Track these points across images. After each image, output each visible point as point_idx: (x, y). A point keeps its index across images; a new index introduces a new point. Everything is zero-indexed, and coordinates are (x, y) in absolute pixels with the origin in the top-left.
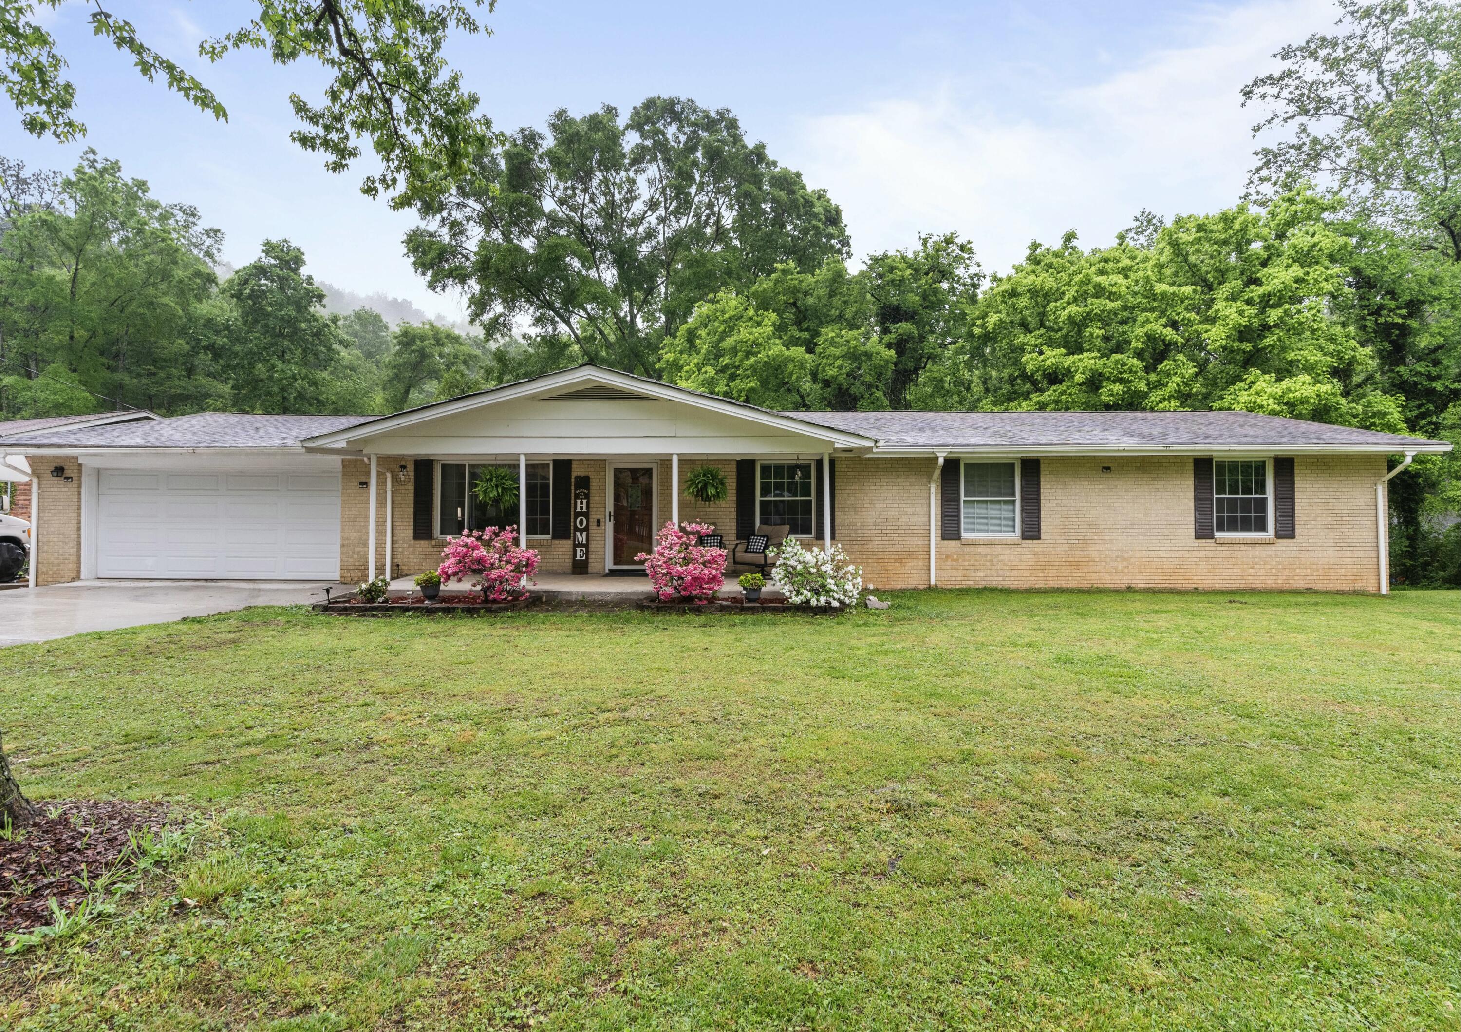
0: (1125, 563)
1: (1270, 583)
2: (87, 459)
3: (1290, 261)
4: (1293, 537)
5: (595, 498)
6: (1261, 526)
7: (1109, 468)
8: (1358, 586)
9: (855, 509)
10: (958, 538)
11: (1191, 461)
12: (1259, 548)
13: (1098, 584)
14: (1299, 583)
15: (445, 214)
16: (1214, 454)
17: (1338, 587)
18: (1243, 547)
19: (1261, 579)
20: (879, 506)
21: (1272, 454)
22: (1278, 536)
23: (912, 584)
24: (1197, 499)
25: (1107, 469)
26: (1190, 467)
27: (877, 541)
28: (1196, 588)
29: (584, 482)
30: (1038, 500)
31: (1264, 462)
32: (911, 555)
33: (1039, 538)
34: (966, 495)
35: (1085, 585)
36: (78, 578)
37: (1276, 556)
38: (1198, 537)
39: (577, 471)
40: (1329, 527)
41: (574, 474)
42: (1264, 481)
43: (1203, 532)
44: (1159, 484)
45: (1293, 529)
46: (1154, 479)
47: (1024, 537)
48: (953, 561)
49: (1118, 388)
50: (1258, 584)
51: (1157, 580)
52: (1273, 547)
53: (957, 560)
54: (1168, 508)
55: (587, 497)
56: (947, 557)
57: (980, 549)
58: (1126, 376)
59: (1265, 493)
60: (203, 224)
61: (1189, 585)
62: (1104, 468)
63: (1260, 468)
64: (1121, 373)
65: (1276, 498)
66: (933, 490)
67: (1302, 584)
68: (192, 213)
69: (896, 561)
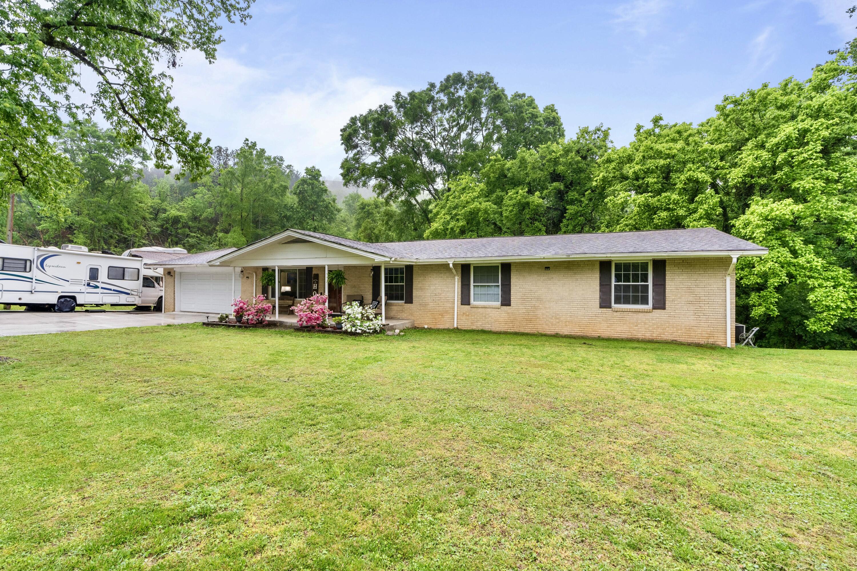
0: (557, 320)
1: (648, 335)
2: (177, 269)
3: (805, 117)
4: (664, 308)
5: (320, 283)
6: (645, 301)
7: (549, 268)
8: (711, 341)
9: (421, 289)
10: (469, 304)
11: (598, 263)
12: (641, 315)
13: (541, 331)
14: (668, 337)
15: (359, 149)
16: (612, 259)
17: (696, 340)
18: (630, 314)
19: (642, 333)
20: (432, 288)
21: (651, 258)
22: (654, 308)
23: (447, 326)
24: (601, 285)
25: (547, 268)
26: (598, 266)
27: (431, 305)
28: (599, 337)
29: (317, 276)
30: (510, 285)
31: (648, 263)
32: (446, 312)
33: (510, 305)
34: (474, 282)
35: (534, 331)
36: (174, 311)
37: (652, 319)
38: (601, 307)
39: (314, 272)
40: (690, 303)
41: (313, 273)
42: (647, 274)
43: (605, 304)
44: (578, 276)
45: (664, 304)
46: (575, 274)
47: (503, 305)
48: (466, 316)
49: (664, 214)
50: (640, 336)
51: (576, 331)
52: (650, 314)
53: (468, 315)
54: (583, 290)
55: (318, 283)
56: (464, 314)
57: (480, 310)
58: (671, 206)
59: (647, 282)
60: (285, 164)
61: (596, 334)
62: (546, 268)
63: (644, 266)
64: (669, 205)
65: (654, 285)
66: (456, 280)
67: (670, 338)
68: (282, 159)
69: (440, 314)
